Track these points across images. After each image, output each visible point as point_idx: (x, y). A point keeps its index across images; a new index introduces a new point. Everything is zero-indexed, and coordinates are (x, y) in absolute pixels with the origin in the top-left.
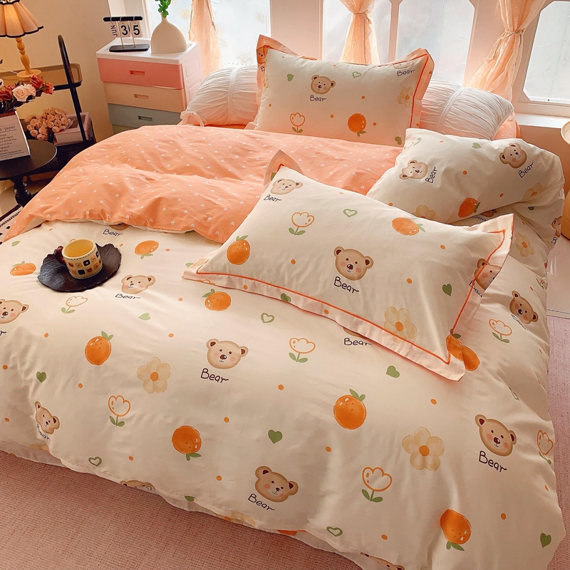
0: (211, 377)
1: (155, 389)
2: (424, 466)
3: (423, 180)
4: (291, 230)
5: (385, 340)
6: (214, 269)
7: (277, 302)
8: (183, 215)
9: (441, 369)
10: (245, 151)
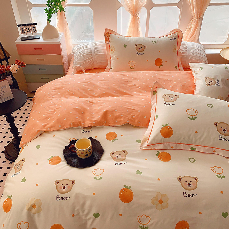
0: (189, 195)
1: (162, 208)
3: (216, 85)
4: (189, 118)
6: (156, 142)
8: (121, 117)
10: (126, 82)
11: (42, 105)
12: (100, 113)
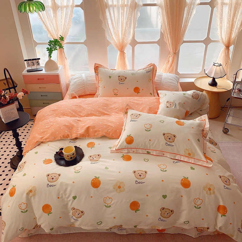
0: (139, 183)
1: (121, 191)
2: (211, 194)
4: (146, 130)
5: (186, 159)
6: (122, 147)
7: (146, 154)
8: (99, 131)
9: (205, 164)
10: (107, 105)
11: (40, 123)
12: (84, 128)
